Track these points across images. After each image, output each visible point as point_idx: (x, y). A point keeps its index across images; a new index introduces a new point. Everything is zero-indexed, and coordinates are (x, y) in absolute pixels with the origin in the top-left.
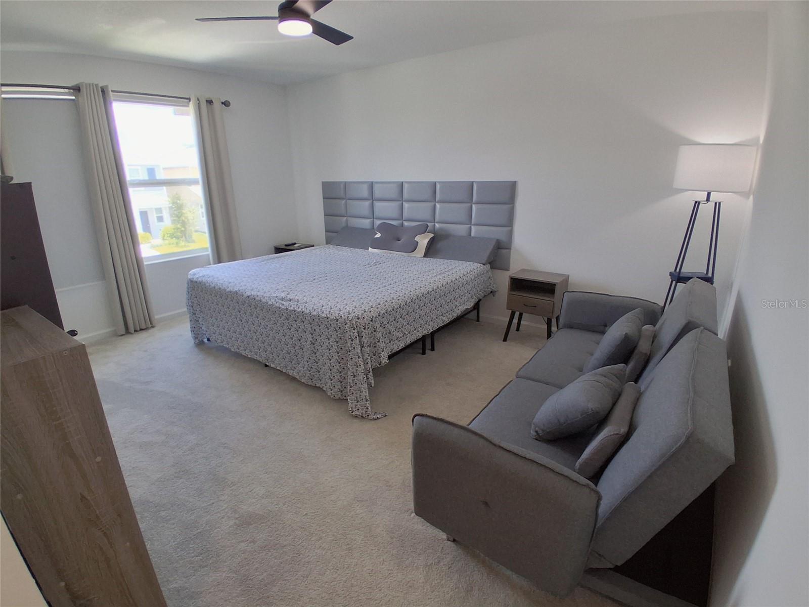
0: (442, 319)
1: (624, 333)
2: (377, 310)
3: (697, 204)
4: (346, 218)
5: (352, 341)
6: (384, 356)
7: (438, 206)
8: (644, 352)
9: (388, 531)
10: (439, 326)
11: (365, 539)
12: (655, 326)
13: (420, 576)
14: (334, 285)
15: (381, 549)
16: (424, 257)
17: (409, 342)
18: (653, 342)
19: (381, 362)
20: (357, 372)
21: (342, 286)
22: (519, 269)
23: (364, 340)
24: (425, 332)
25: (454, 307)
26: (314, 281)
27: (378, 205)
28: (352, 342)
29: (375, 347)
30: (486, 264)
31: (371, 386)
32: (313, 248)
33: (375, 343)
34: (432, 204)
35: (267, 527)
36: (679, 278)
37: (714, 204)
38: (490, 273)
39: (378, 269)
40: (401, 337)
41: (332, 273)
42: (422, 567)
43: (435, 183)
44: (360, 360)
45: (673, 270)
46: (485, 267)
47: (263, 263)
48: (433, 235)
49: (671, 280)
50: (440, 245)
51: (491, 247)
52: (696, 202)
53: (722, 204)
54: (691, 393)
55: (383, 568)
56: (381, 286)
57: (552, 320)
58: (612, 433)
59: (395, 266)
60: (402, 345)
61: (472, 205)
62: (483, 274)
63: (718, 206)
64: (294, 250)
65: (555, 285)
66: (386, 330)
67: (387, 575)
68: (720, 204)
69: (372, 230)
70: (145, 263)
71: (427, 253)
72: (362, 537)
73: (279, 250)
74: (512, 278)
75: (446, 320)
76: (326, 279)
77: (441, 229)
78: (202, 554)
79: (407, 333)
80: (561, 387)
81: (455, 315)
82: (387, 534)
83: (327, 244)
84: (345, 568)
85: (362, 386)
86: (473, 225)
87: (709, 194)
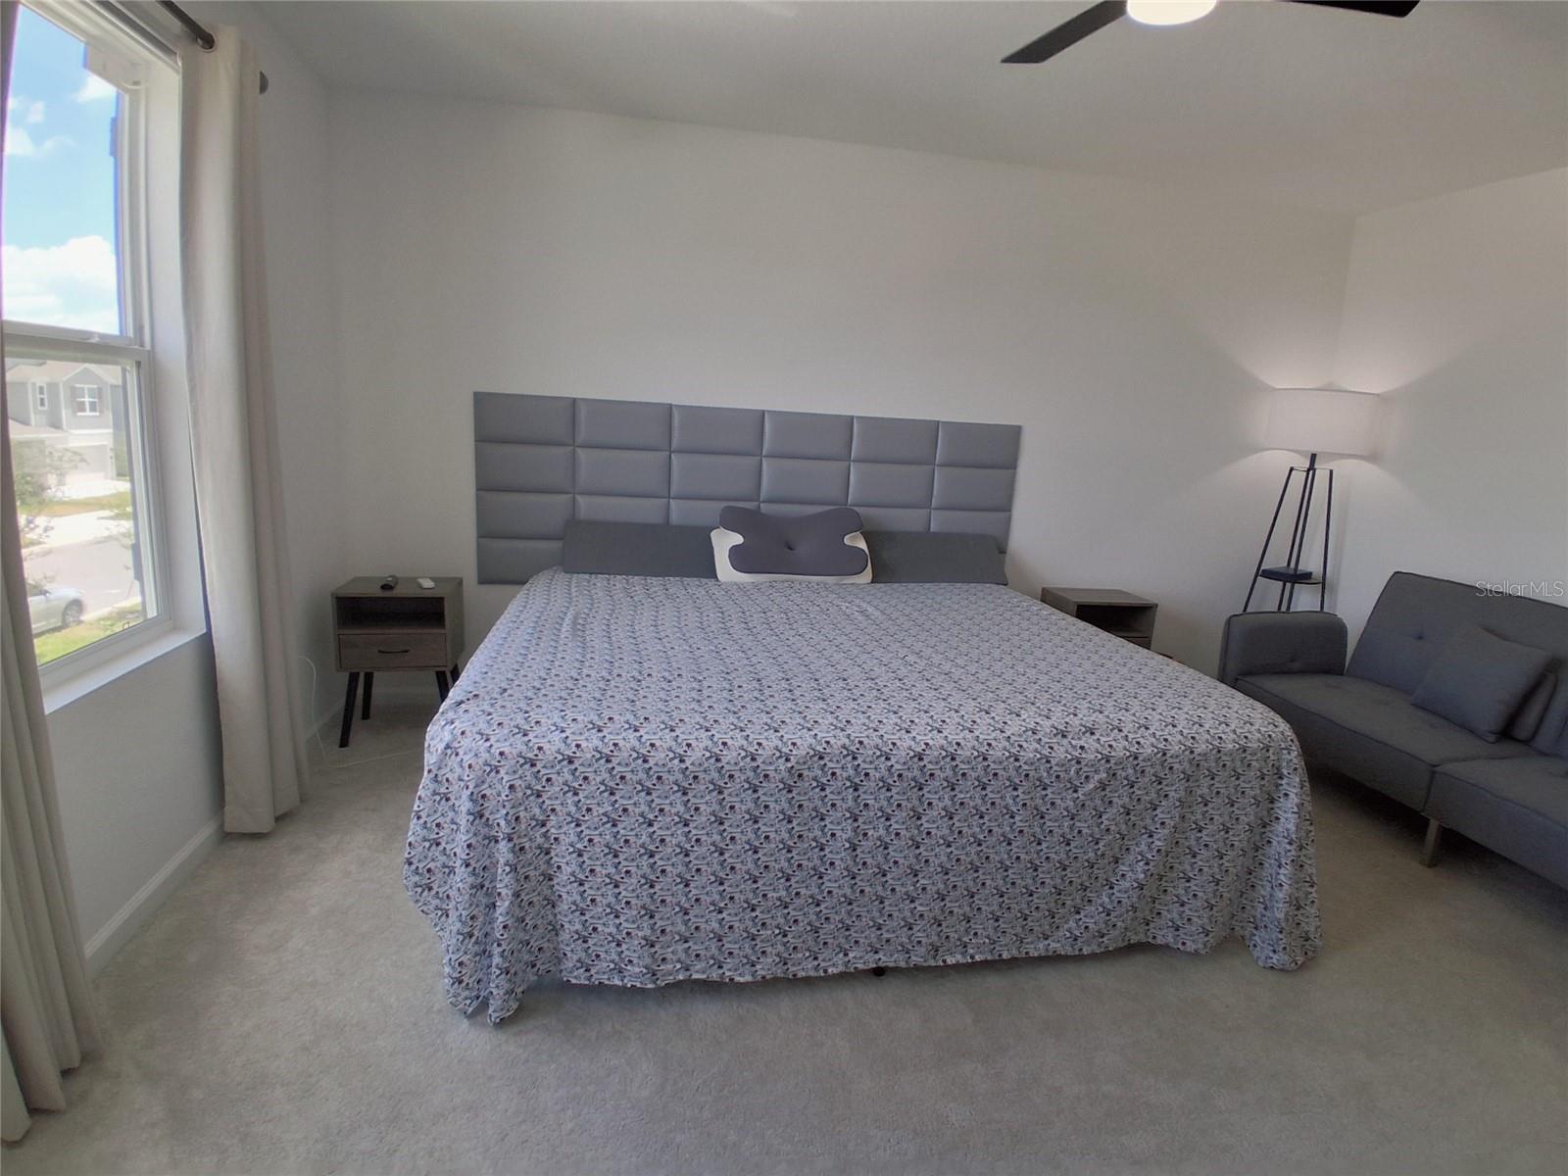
7: (855, 468)
34: (843, 464)
61: (934, 469)
86: (935, 509)
87: (1313, 457)
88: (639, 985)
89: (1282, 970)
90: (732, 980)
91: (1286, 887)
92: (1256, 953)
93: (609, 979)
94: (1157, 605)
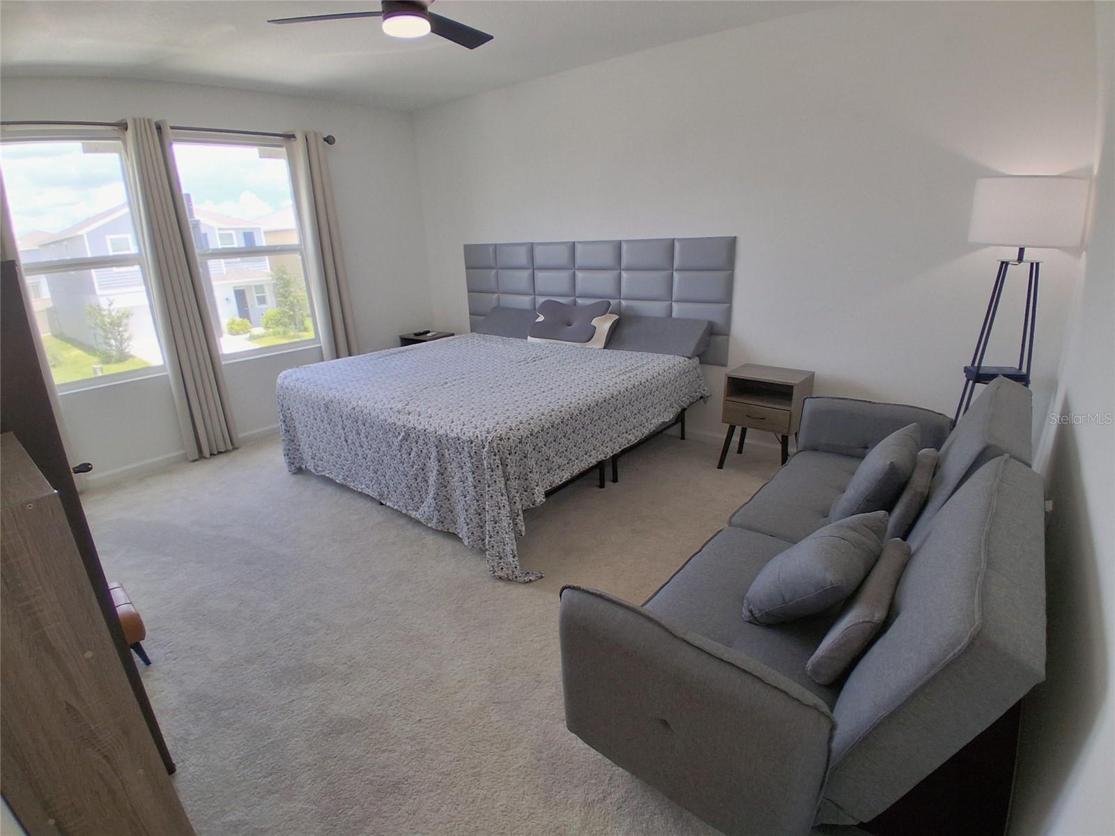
0: (626, 438)
1: (888, 463)
2: (528, 427)
3: (1004, 265)
4: (497, 295)
5: (492, 471)
6: (539, 493)
7: (624, 274)
8: (919, 490)
9: (534, 749)
10: (623, 448)
11: (499, 761)
12: (938, 449)
13: (576, 819)
14: (472, 391)
15: (522, 777)
16: (605, 348)
17: (576, 472)
18: (934, 476)
19: (535, 501)
20: (499, 517)
21: (483, 393)
22: (742, 364)
23: (509, 470)
24: (601, 457)
25: (645, 421)
26: (445, 386)
27: (540, 275)
28: (492, 473)
29: (526, 479)
30: (694, 358)
31: (521, 535)
32: (451, 337)
33: (526, 474)
34: (615, 273)
35: (364, 738)
36: (977, 375)
37: (1030, 264)
38: (699, 370)
39: (537, 366)
40: (565, 465)
41: (472, 374)
42: (579, 805)
43: (620, 243)
44: (504, 498)
45: (969, 364)
46: (690, 361)
47: (379, 360)
48: (617, 317)
49: (966, 379)
50: (627, 331)
51: (699, 332)
52: (1002, 263)
53: (1040, 264)
54: (983, 563)
55: (523, 805)
56: (538, 391)
57: (790, 438)
58: (861, 620)
59: (562, 363)
60: (566, 476)
61: (673, 273)
62: (688, 372)
63: (1035, 268)
64: (426, 341)
65: (793, 386)
66: (542, 455)
67: (527, 814)
68: (1037, 264)
69: (533, 312)
70: (223, 363)
71: (608, 343)
72: (496, 757)
73: (406, 341)
74: (729, 378)
75: (633, 439)
76: (463, 382)
77: (628, 307)
78: (271, 775)
79: (573, 459)
80: (794, 541)
81: (646, 432)
82: (533, 753)
83: (471, 332)
84: (468, 803)
85: (507, 536)
86: (675, 301)
87: (1021, 250)
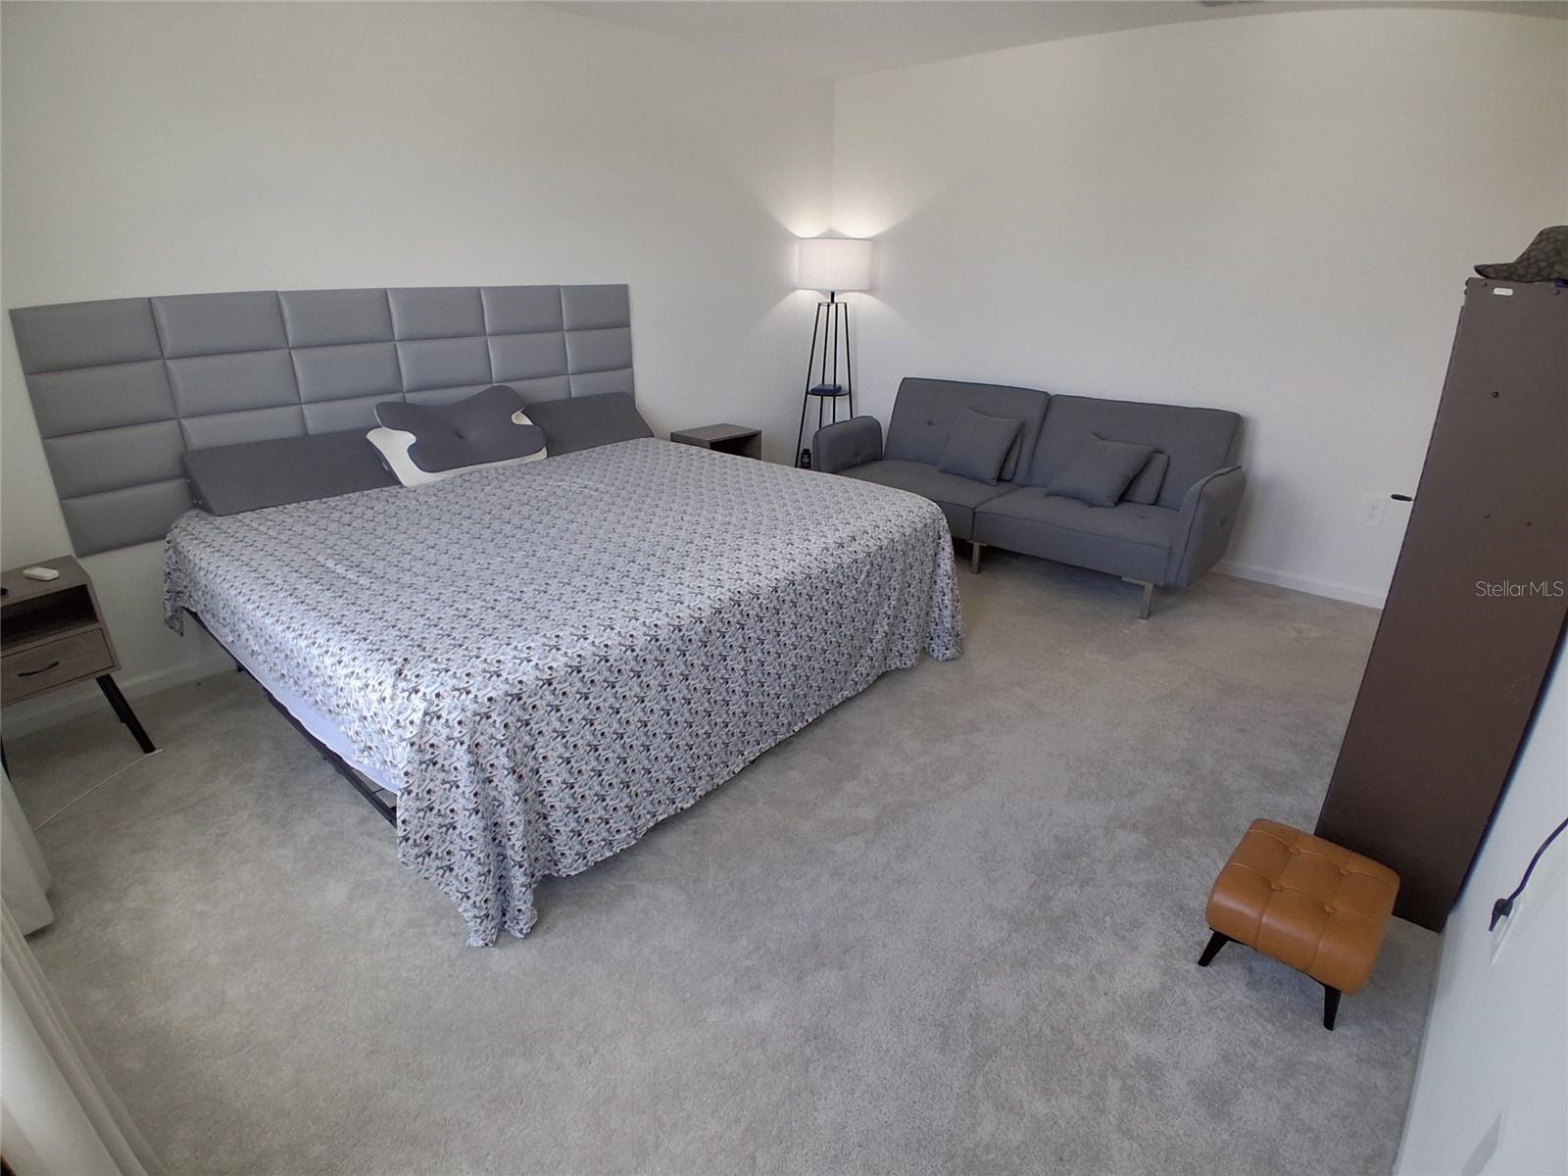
53: (848, 304)
61: (564, 335)
63: (843, 307)
68: (845, 304)
86: (572, 374)
87: (833, 295)
88: (625, 846)
89: (953, 659)
90: (682, 809)
91: (950, 607)
92: (935, 654)
93: (602, 856)
94: (760, 432)
